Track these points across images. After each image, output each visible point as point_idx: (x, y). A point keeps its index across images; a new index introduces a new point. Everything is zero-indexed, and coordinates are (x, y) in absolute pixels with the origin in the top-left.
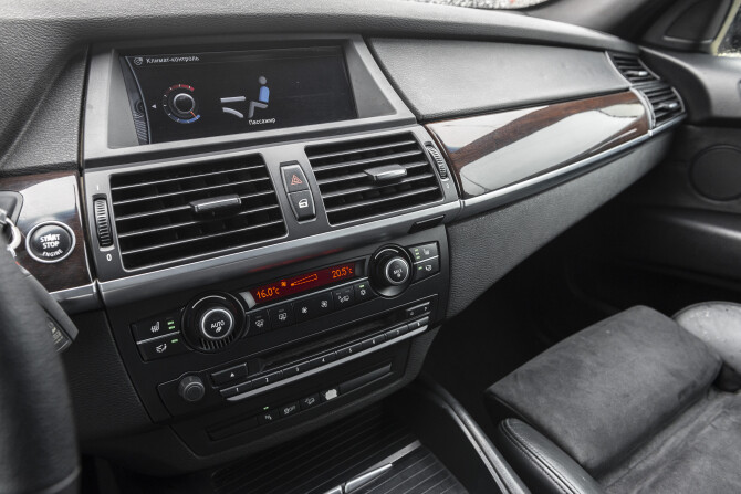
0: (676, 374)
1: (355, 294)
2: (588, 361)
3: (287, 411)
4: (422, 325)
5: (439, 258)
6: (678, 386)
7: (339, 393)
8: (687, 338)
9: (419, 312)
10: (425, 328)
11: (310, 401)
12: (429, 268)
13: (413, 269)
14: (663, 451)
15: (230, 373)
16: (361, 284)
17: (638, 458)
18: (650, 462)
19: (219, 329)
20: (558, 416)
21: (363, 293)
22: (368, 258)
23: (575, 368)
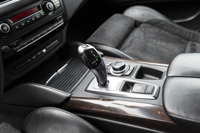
0: (126, 25)
1: (41, 15)
2: (106, 28)
3: (34, 58)
4: (62, 22)
5: (60, 2)
6: (127, 27)
7: (46, 50)
8: (127, 17)
9: (60, 19)
10: (63, 23)
11: (39, 53)
12: (58, 5)
13: (54, 6)
14: (128, 42)
15: (14, 43)
16: (42, 12)
17: (123, 45)
18: (126, 45)
19: (6, 29)
20: (103, 40)
21: (43, 14)
22: (40, 5)
23: (104, 30)
